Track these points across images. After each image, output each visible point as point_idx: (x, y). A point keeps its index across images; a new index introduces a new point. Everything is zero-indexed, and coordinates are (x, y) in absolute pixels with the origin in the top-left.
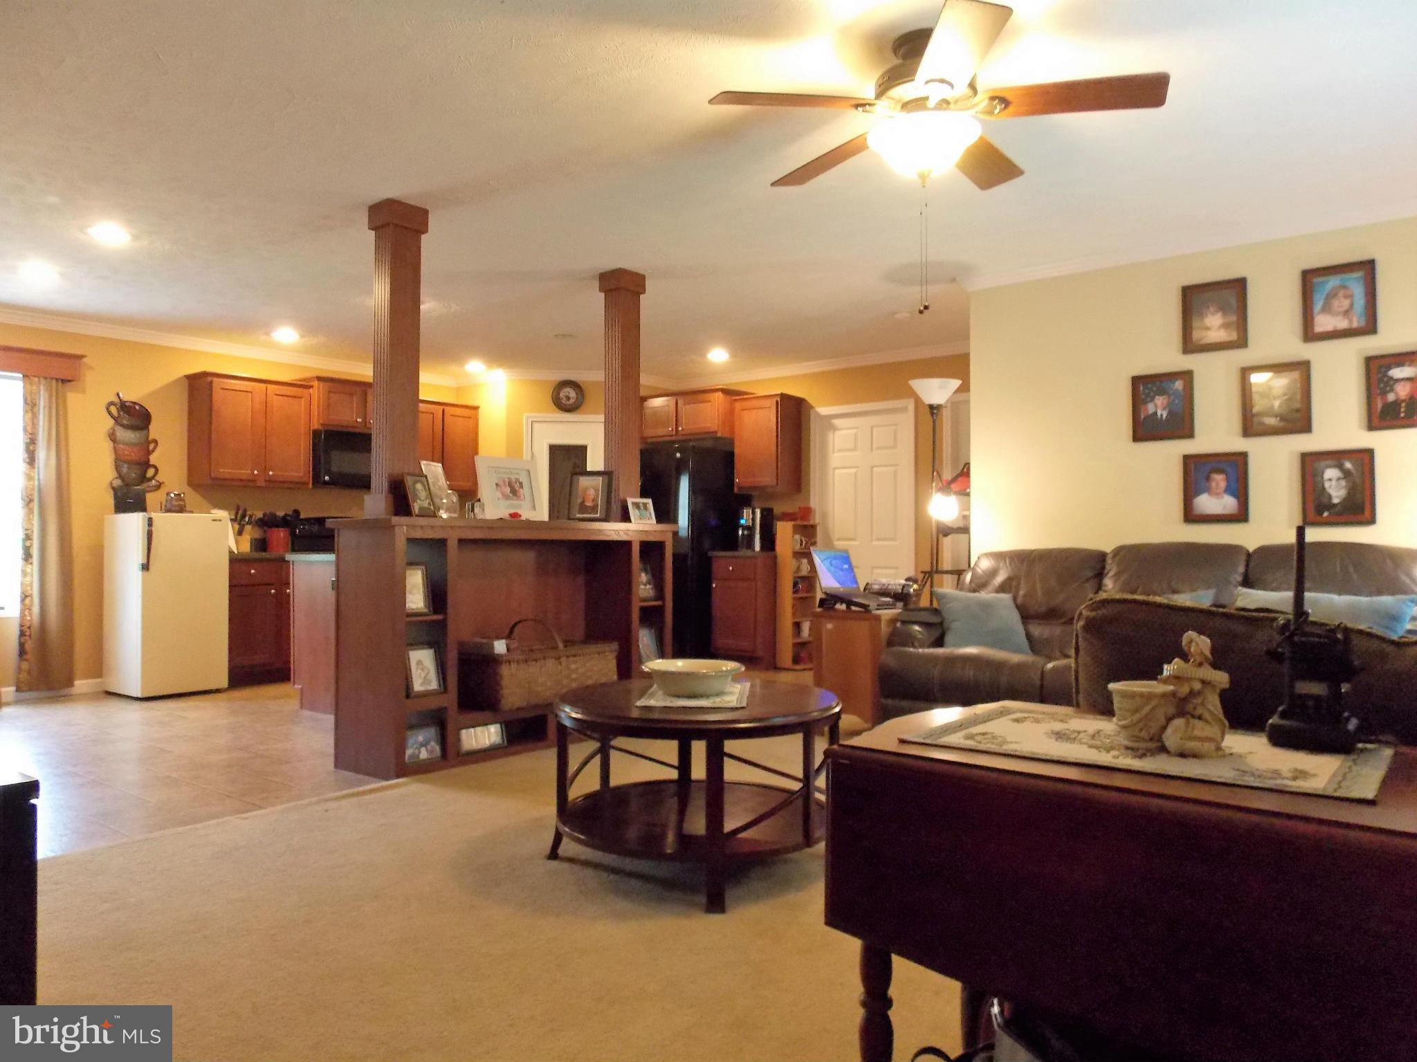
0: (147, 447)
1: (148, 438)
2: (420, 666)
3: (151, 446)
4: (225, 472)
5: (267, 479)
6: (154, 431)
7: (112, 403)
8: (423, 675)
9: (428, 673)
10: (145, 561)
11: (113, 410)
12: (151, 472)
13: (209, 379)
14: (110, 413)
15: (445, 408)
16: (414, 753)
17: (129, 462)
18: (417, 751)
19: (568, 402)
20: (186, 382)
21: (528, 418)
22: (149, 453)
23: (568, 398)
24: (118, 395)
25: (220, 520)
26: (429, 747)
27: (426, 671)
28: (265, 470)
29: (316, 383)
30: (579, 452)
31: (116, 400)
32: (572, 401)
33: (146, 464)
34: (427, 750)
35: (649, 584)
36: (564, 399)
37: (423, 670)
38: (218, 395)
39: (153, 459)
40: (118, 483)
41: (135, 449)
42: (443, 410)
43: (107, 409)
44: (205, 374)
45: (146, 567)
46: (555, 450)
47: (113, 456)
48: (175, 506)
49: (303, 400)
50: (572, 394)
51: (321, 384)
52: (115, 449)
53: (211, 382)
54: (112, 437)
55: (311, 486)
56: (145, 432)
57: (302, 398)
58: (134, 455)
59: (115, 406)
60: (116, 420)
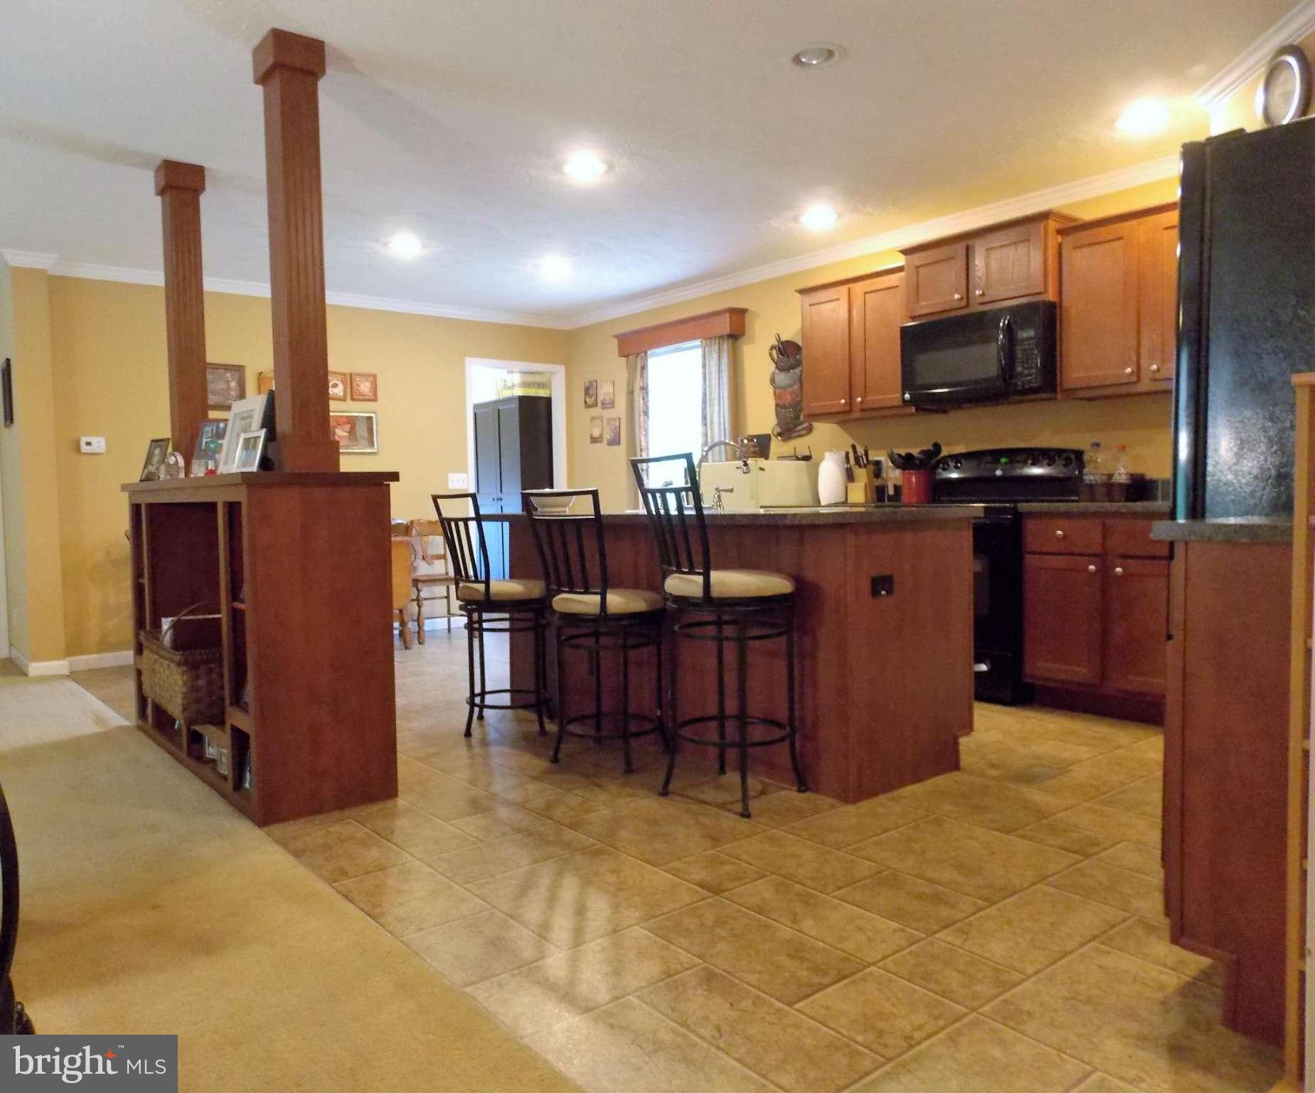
4: (816, 406)
7: (773, 347)
11: (774, 352)
14: (771, 355)
17: (784, 406)
24: (777, 336)
31: (776, 342)
40: (777, 430)
41: (789, 391)
47: (774, 403)
49: (899, 288)
52: (775, 395)
54: (773, 382)
56: (798, 370)
58: (788, 397)
59: (775, 349)
60: (776, 363)
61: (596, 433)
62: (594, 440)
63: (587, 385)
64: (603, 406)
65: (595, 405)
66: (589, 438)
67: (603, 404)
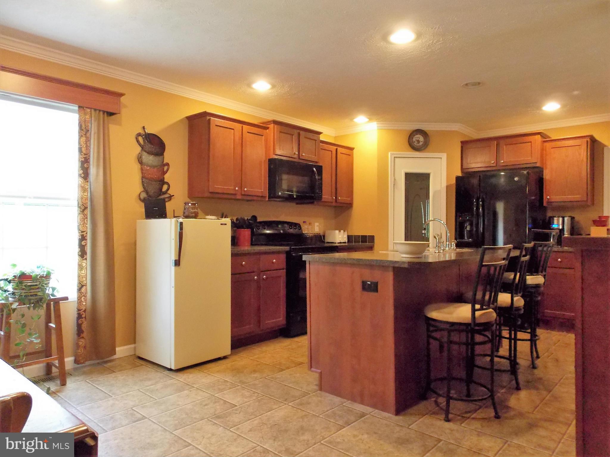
0: (163, 167)
1: (163, 162)
3: (166, 168)
4: (219, 187)
5: (243, 193)
6: (168, 157)
7: (139, 135)
10: (177, 259)
11: (140, 139)
12: (165, 188)
13: (208, 118)
14: (138, 141)
15: (338, 148)
17: (151, 179)
19: (418, 145)
20: (187, 122)
21: (392, 155)
22: (164, 173)
23: (418, 141)
24: (144, 128)
25: (226, 224)
28: (241, 188)
29: (271, 126)
30: (424, 178)
31: (142, 132)
32: (421, 143)
33: (162, 182)
36: (416, 142)
38: (214, 130)
39: (167, 177)
40: (143, 195)
41: (155, 169)
42: (337, 149)
43: (136, 138)
44: (205, 114)
45: (177, 263)
46: (409, 177)
47: (140, 175)
48: (192, 213)
49: (263, 137)
50: (421, 139)
51: (276, 126)
52: (142, 169)
53: (209, 120)
54: (140, 160)
55: (267, 199)
56: (161, 157)
57: (263, 136)
58: (155, 174)
59: (142, 136)
60: (142, 147)
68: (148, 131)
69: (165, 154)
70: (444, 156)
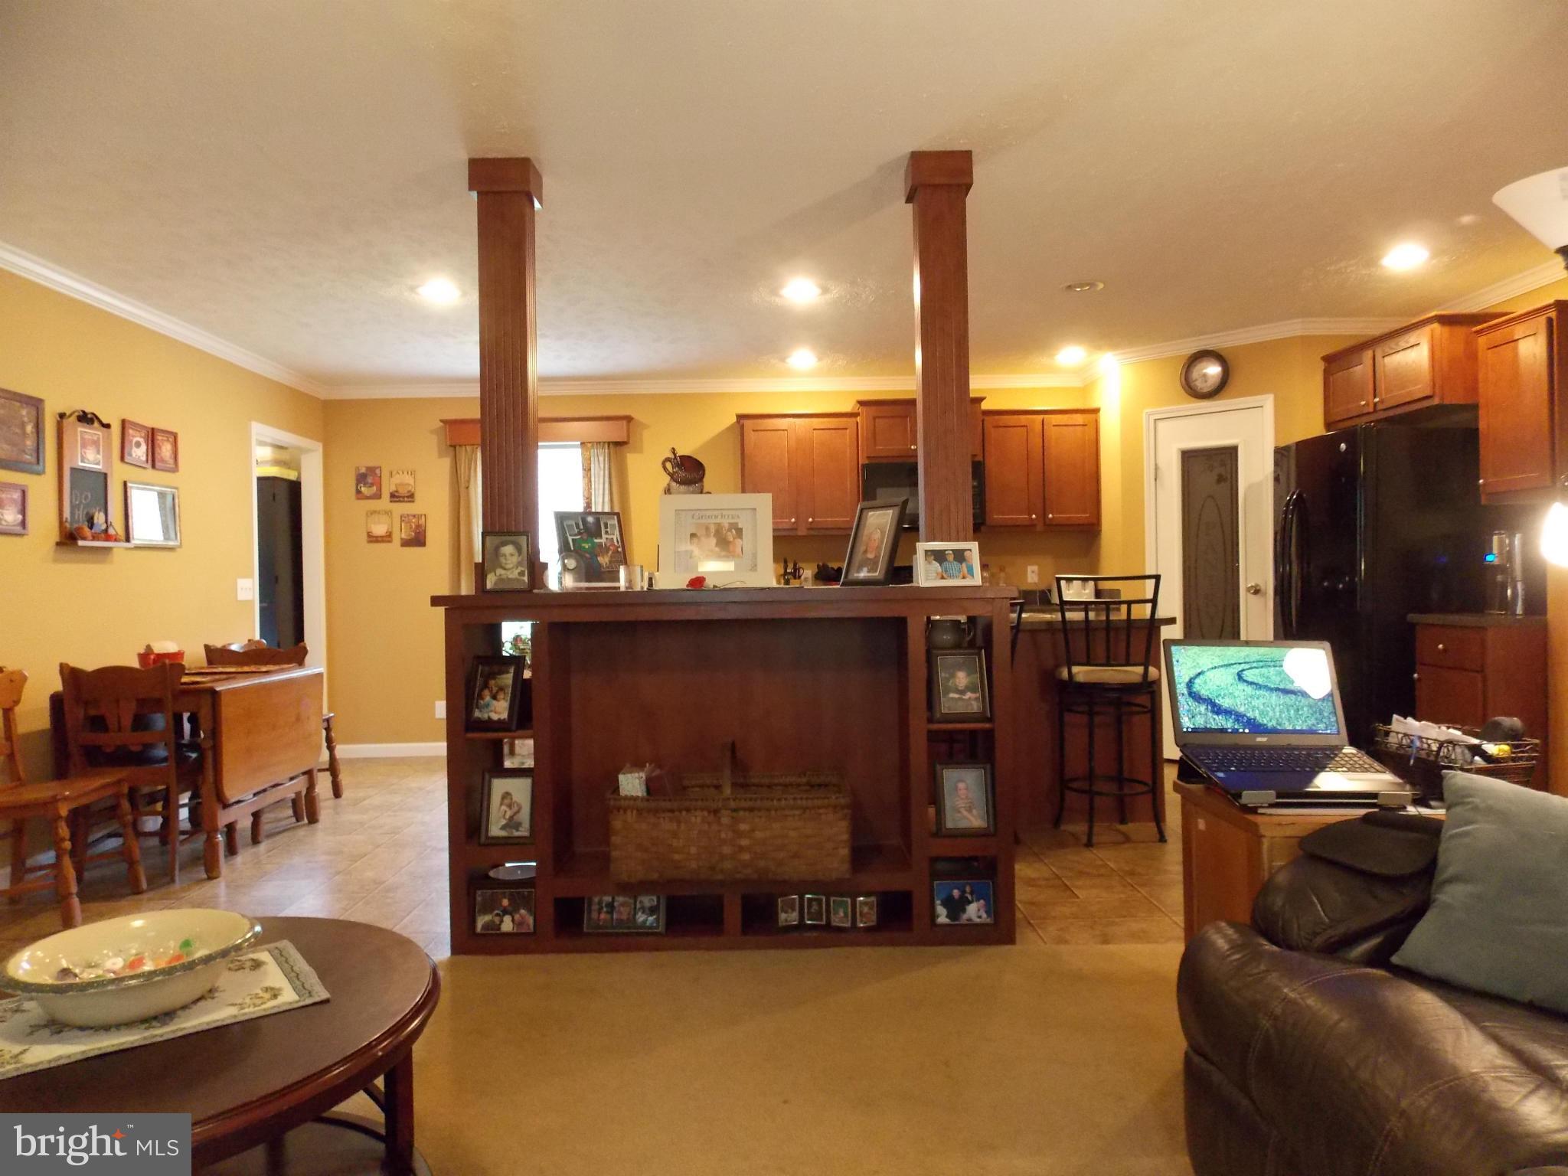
1: (702, 490)
2: (507, 801)
7: (668, 460)
8: (509, 814)
9: (518, 812)
11: (669, 465)
14: (665, 468)
15: (1044, 417)
16: (492, 921)
18: (497, 920)
19: (1207, 387)
21: (1149, 415)
23: (1208, 378)
24: (674, 449)
26: (517, 917)
27: (515, 809)
29: (860, 409)
30: (1224, 455)
31: (671, 456)
32: (1212, 381)
34: (513, 920)
35: (974, 691)
36: (1200, 380)
37: (510, 806)
38: (750, 438)
42: (1043, 420)
43: (663, 465)
49: (848, 431)
50: (1213, 371)
51: (869, 409)
53: (743, 426)
54: (667, 491)
56: (699, 484)
57: (846, 429)
59: (670, 461)
60: (671, 475)
61: (380, 530)
62: (373, 539)
63: (363, 470)
64: (393, 499)
65: (378, 496)
66: (365, 536)
67: (393, 496)
68: (680, 453)
69: (705, 480)
70: (1268, 401)
